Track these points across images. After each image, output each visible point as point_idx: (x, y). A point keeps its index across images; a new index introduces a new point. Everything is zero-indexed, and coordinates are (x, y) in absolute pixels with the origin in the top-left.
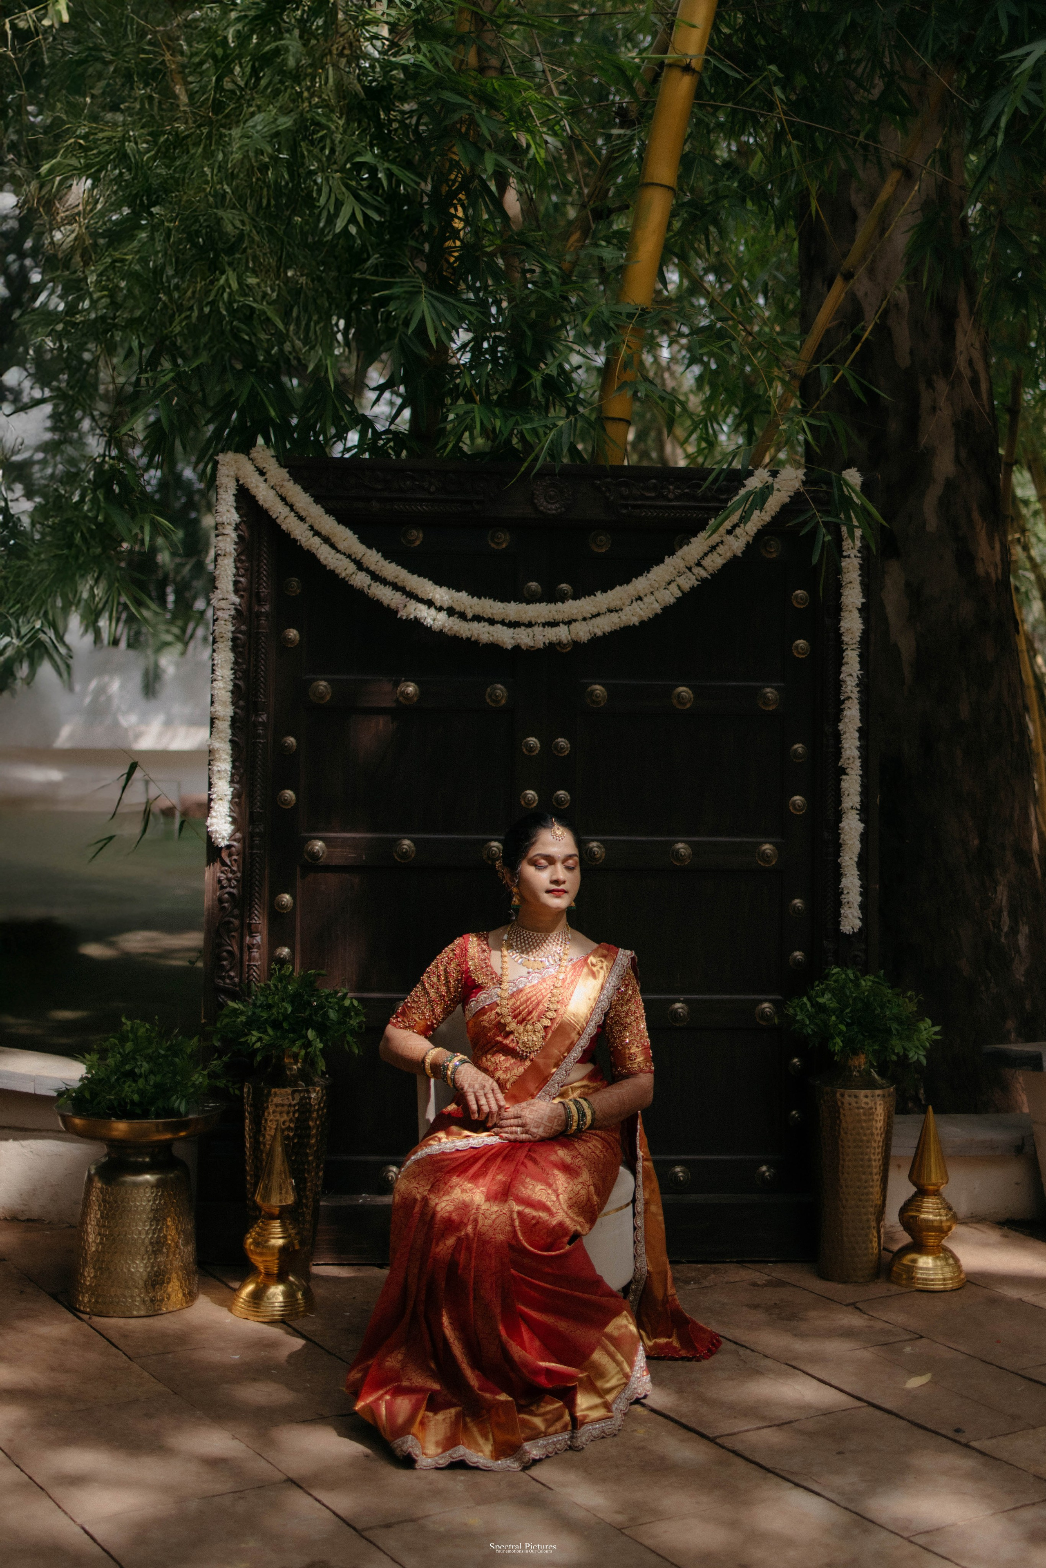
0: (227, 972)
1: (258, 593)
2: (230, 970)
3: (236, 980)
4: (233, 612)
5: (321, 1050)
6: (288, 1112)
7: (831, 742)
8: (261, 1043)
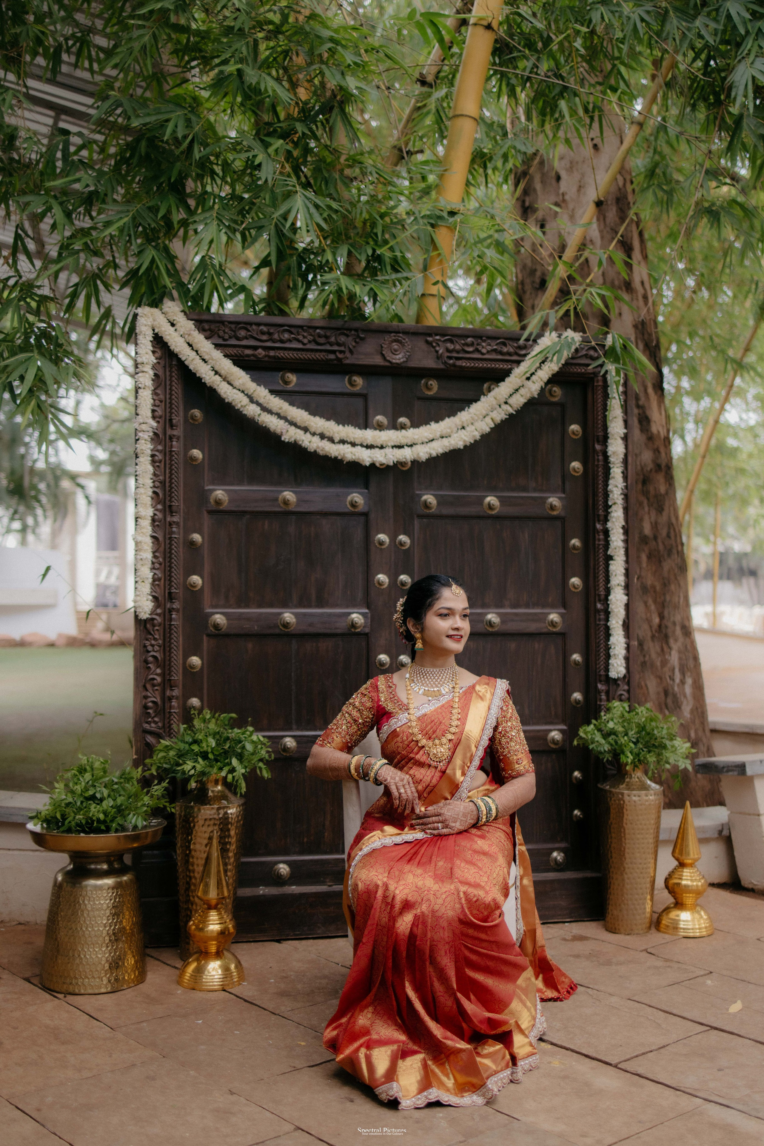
0: (153, 718)
1: (171, 420)
2: (155, 716)
3: (160, 724)
4: (151, 434)
5: (243, 774)
6: (215, 824)
7: (602, 537)
8: (195, 770)
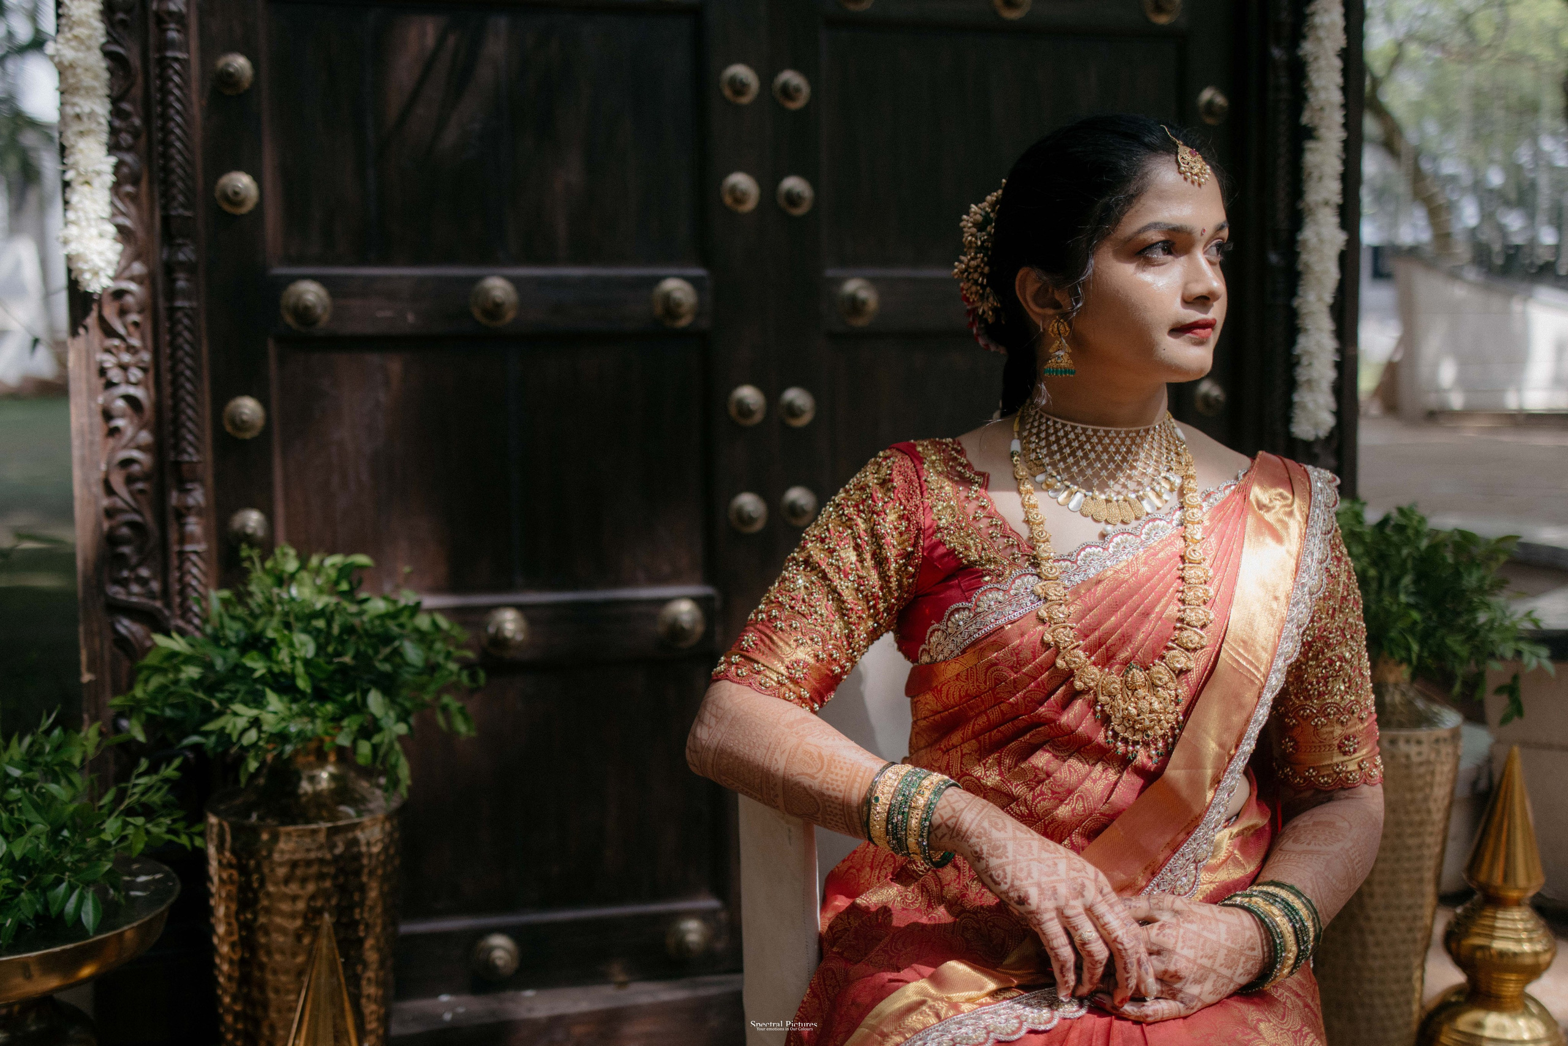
0: (133, 569)
2: (140, 564)
3: (155, 586)
5: (400, 738)
6: (321, 877)
7: (1284, 81)
8: (260, 731)
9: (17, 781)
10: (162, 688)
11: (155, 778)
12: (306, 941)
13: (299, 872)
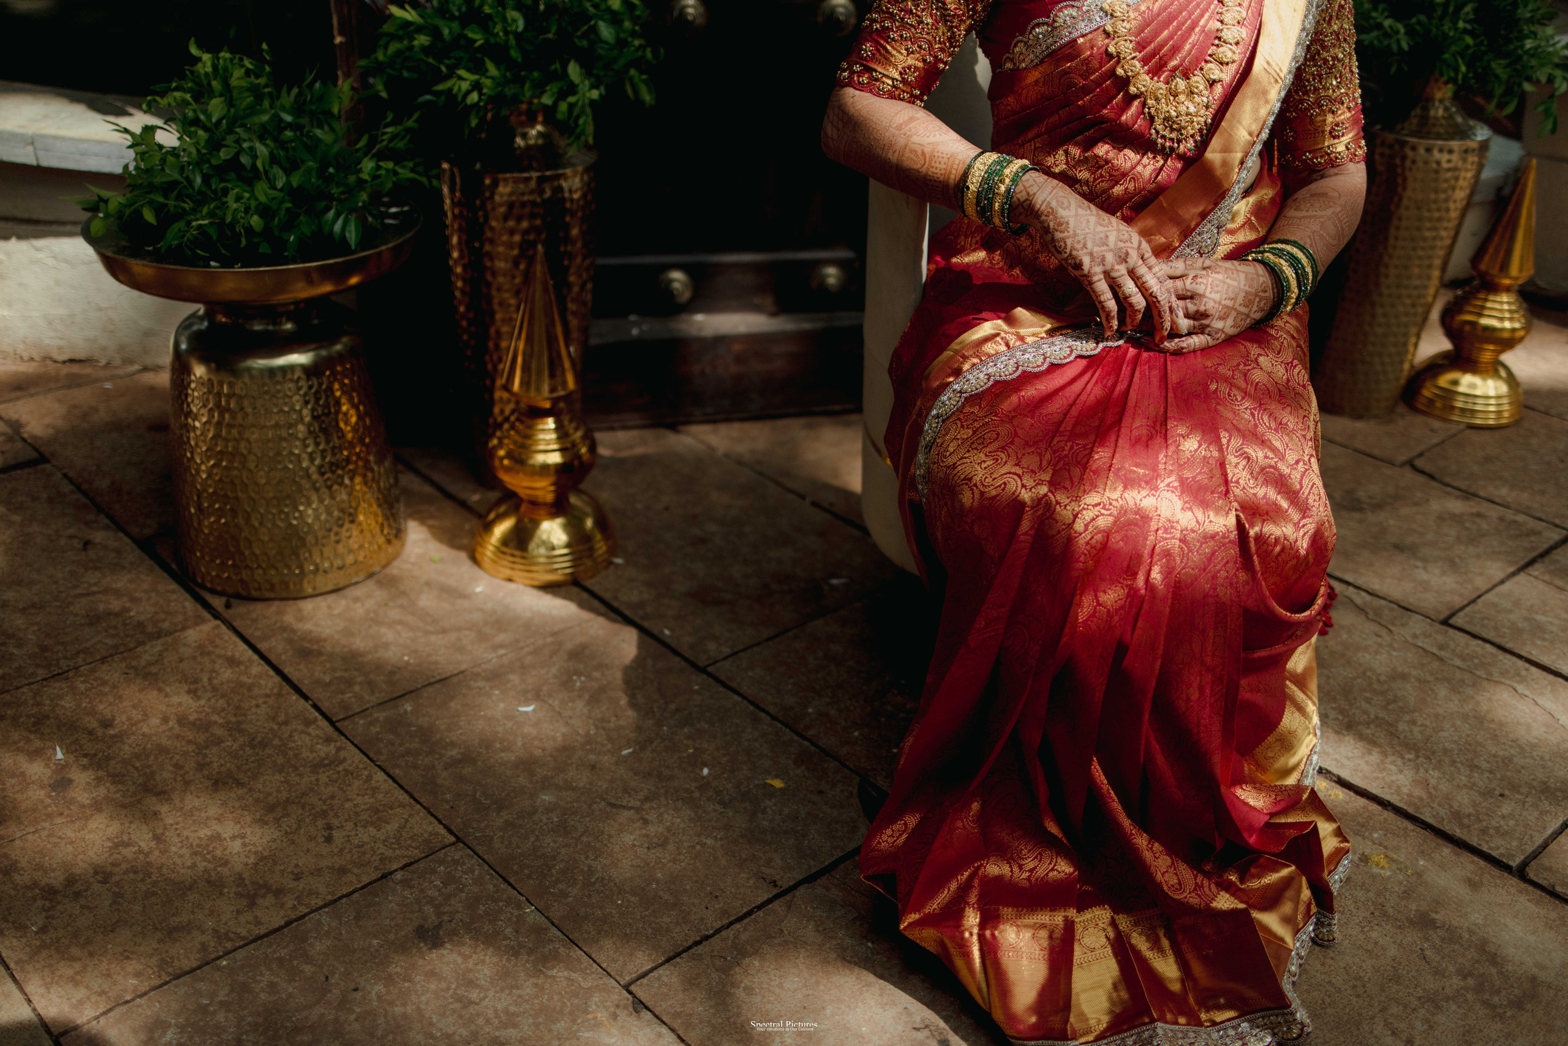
5: (592, 102)
6: (533, 216)
8: (481, 94)
9: (289, 126)
10: (399, 53)
11: (399, 128)
12: (522, 267)
13: (516, 211)
